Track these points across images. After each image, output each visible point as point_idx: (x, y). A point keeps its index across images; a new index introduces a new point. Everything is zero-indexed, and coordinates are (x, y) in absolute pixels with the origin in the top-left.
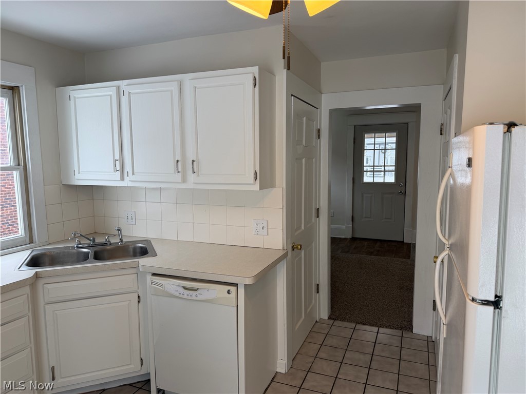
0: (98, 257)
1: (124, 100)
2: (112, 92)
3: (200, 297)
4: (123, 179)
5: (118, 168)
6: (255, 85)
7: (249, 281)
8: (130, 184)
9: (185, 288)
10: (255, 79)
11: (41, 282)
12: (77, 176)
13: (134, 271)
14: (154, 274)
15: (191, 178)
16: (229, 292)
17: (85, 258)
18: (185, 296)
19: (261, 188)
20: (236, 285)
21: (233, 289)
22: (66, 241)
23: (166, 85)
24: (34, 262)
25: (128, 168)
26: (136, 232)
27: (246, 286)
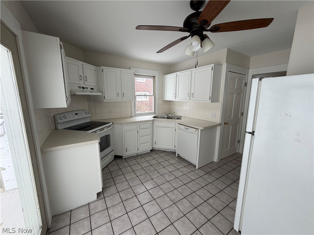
0: (168, 118)
1: (178, 77)
2: (175, 75)
3: (189, 131)
4: (176, 99)
5: (175, 96)
6: (212, 70)
7: (202, 128)
8: (177, 100)
9: (185, 128)
10: (212, 68)
11: (155, 121)
12: (166, 98)
13: (175, 122)
14: (179, 124)
15: (192, 98)
16: (196, 131)
17: (164, 118)
18: (185, 130)
19: (211, 102)
20: (198, 129)
21: (197, 130)
22: (162, 114)
23: (188, 72)
24: (154, 117)
25: (177, 96)
26: (179, 114)
27: (201, 129)
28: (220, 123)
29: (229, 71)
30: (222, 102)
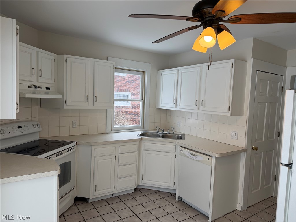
0: (163, 137)
1: (180, 75)
2: (176, 72)
3: (197, 159)
4: (176, 107)
5: (175, 103)
6: (232, 67)
7: (217, 155)
8: (179, 110)
9: (192, 154)
10: (233, 64)
11: (143, 142)
12: (161, 105)
13: (174, 144)
14: (181, 147)
15: (201, 108)
16: (208, 159)
17: (158, 136)
18: (191, 158)
19: (231, 115)
20: (212, 156)
21: (210, 158)
22: (154, 130)
23: (195, 69)
24: (142, 135)
25: (178, 103)
26: (180, 130)
27: (216, 158)
28: (246, 147)
29: (257, 70)
30: (248, 116)
